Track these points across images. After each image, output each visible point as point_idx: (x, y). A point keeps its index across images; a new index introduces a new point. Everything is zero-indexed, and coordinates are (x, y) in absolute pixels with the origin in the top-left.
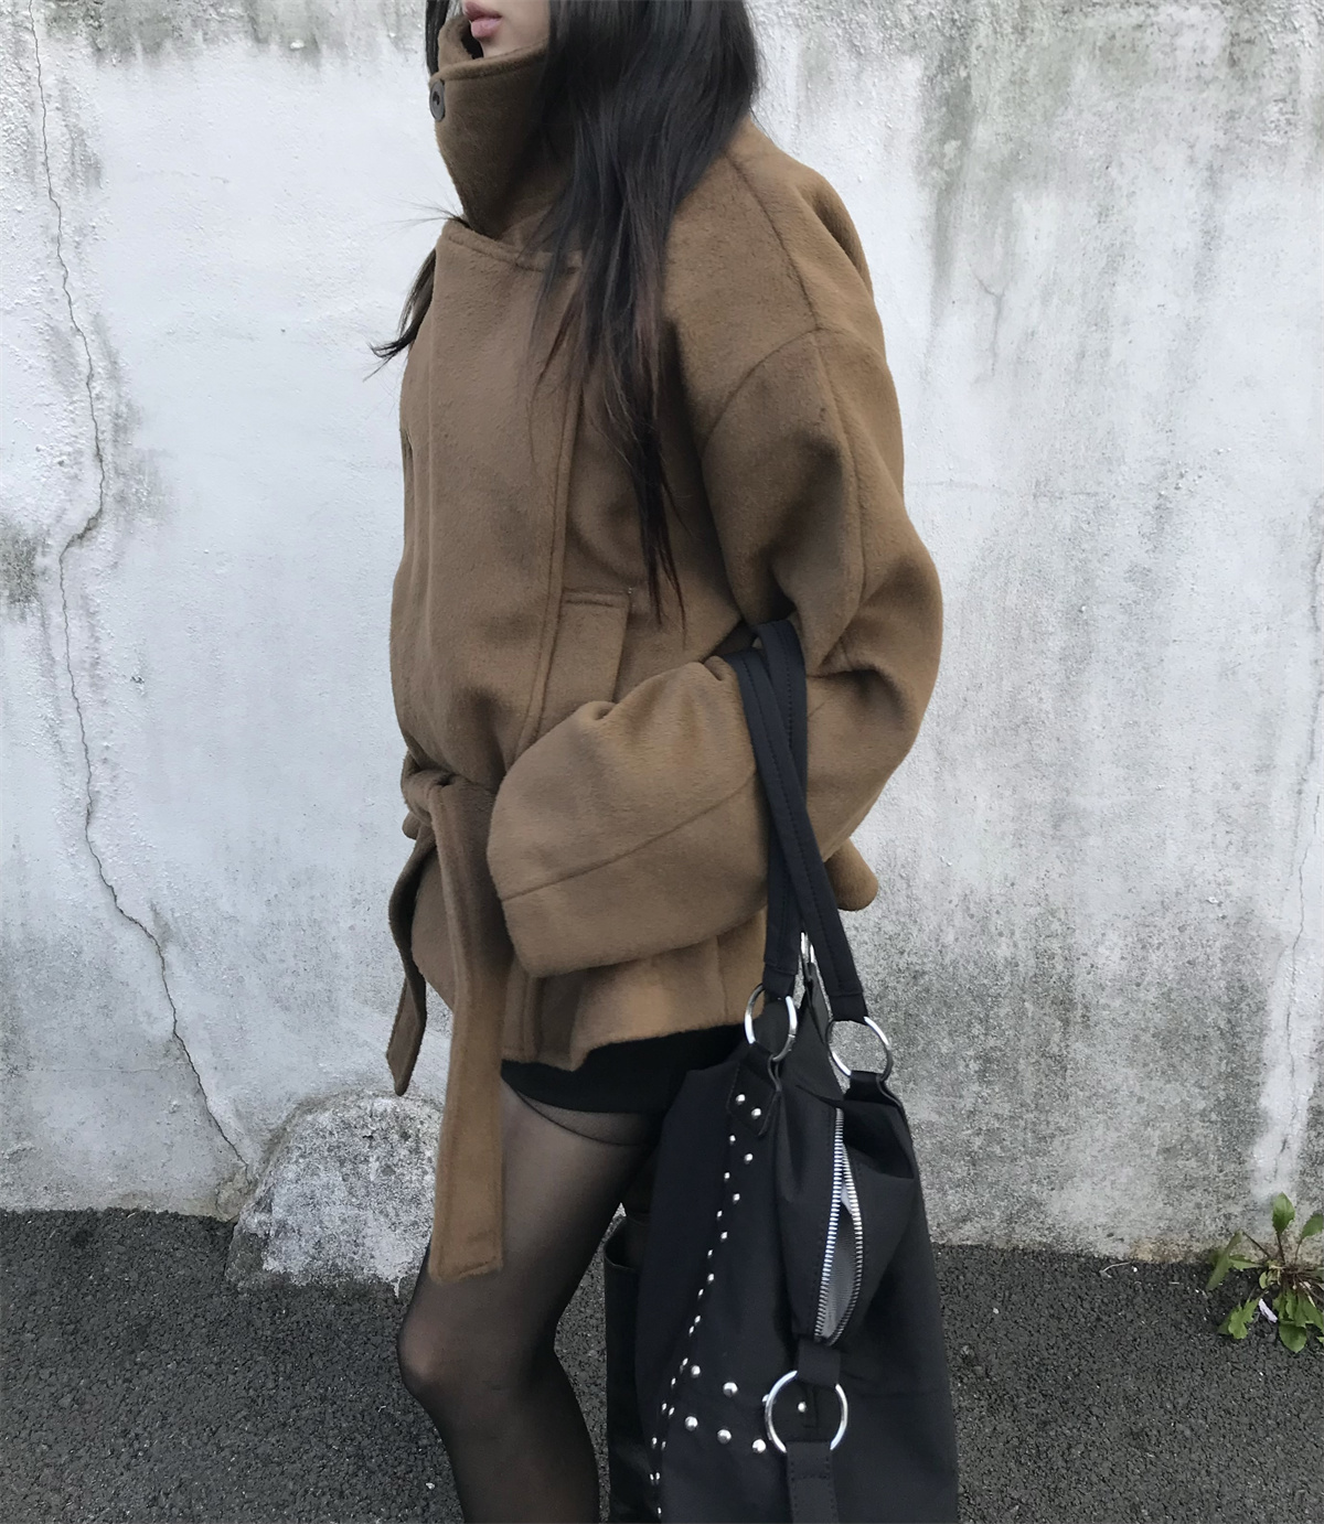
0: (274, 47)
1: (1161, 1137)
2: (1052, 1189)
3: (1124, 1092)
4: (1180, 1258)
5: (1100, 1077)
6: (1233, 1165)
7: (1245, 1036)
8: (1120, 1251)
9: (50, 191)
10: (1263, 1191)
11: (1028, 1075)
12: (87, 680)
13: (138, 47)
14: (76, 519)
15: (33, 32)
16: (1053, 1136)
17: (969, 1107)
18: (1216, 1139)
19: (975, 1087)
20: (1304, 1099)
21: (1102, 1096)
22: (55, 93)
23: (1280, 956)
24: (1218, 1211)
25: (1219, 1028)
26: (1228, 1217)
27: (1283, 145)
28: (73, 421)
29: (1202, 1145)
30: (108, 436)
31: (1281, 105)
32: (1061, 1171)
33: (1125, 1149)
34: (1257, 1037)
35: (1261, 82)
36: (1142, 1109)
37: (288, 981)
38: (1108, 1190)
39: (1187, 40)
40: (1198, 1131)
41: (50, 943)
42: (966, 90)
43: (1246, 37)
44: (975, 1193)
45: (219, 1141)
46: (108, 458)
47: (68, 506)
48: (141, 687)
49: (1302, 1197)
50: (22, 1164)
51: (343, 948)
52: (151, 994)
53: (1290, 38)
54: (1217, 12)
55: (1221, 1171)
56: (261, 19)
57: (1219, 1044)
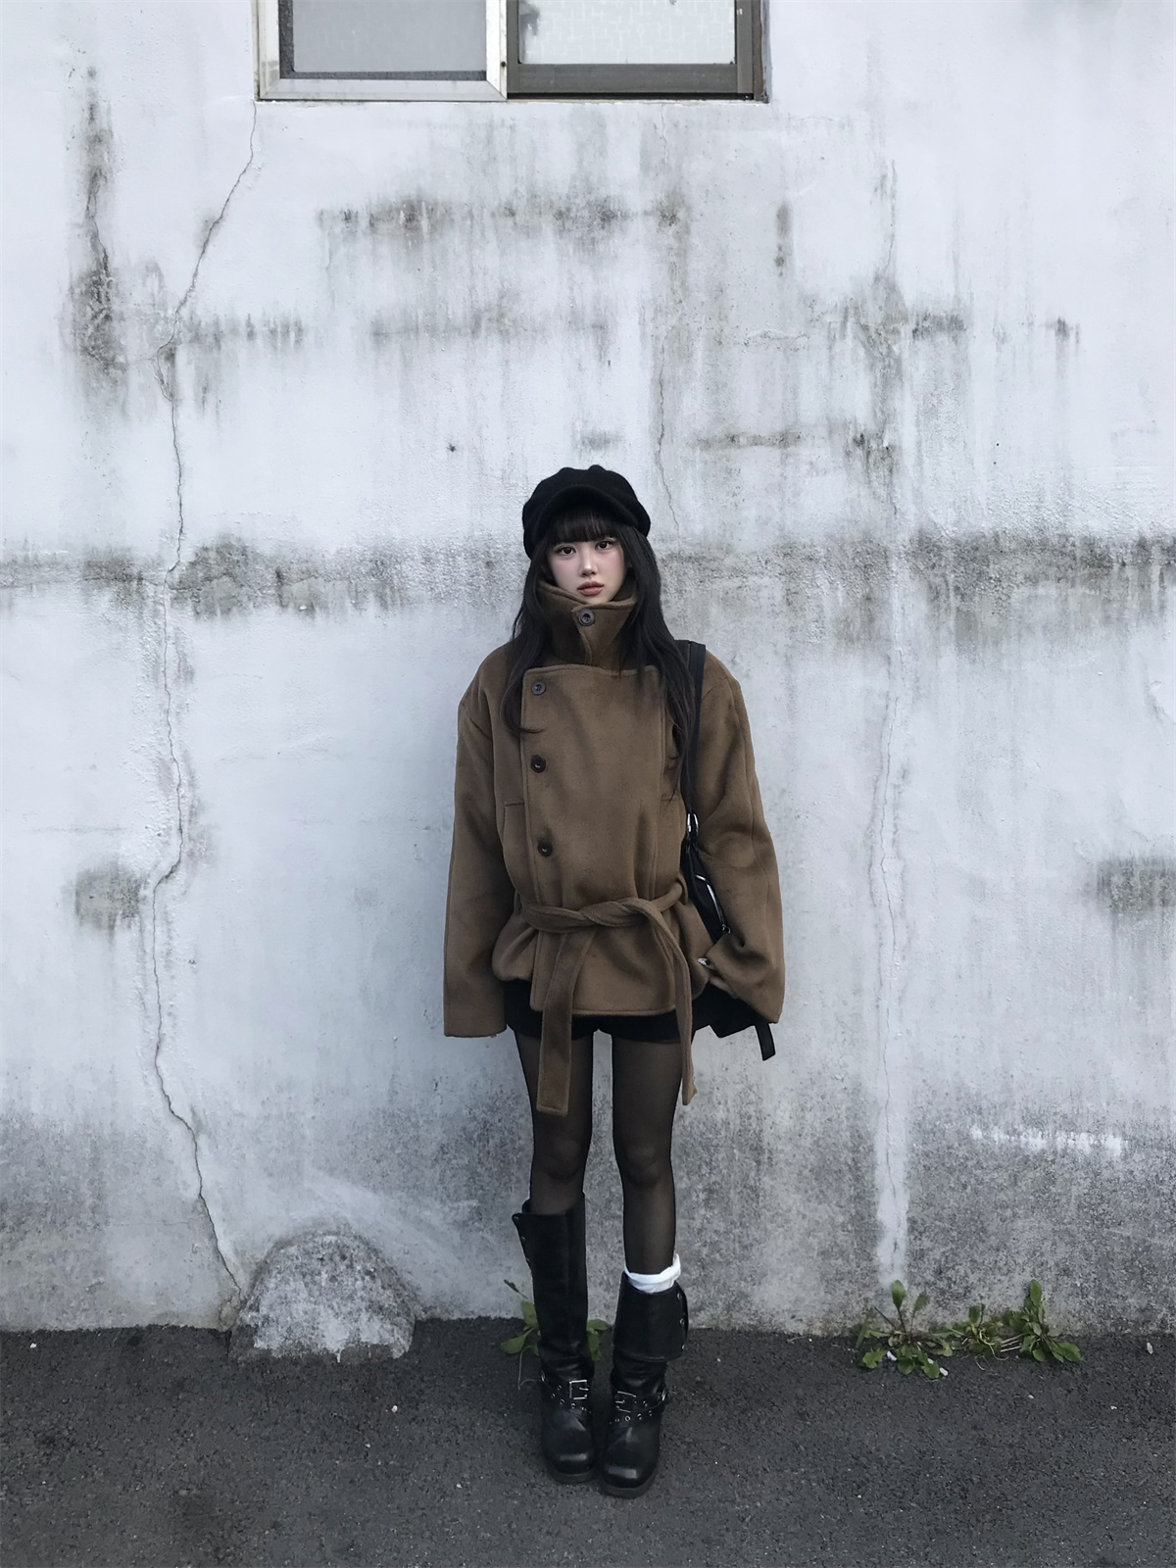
0: (290, 609)
1: (819, 1243)
2: (754, 1285)
3: (794, 1212)
4: (840, 1333)
5: (779, 1201)
6: (865, 1262)
7: (864, 1170)
8: (801, 1328)
9: (166, 686)
10: (886, 1281)
11: (736, 1201)
12: (163, 963)
13: (218, 612)
14: (165, 868)
15: (164, 605)
16: (751, 1245)
17: (699, 1226)
18: (853, 1243)
19: (703, 1212)
20: (904, 1212)
21: (781, 1215)
22: (172, 635)
23: (879, 1113)
24: (860, 1296)
25: (848, 1165)
26: (866, 1300)
27: (820, 644)
28: (168, 810)
29: (845, 1249)
30: (186, 818)
31: (816, 624)
32: (759, 1271)
33: (797, 1254)
34: (870, 1170)
35: (805, 613)
36: (805, 1223)
37: (273, 1155)
38: (789, 1284)
39: (765, 593)
40: (842, 1238)
41: (127, 1135)
43: (794, 590)
44: (705, 1289)
45: (224, 1273)
46: (185, 830)
47: (161, 859)
48: (194, 966)
49: (911, 1283)
50: (97, 1293)
51: (308, 1132)
52: (187, 1167)
53: (816, 591)
54: (777, 579)
55: (858, 1267)
56: (284, 596)
57: (849, 1176)
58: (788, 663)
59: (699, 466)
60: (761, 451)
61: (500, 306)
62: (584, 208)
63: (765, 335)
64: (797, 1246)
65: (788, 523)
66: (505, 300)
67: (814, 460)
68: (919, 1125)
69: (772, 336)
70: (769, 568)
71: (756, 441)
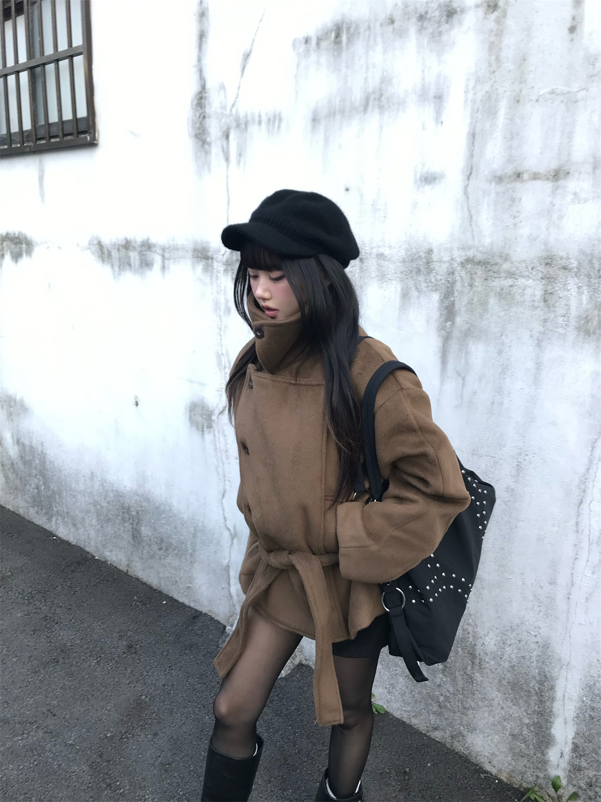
1: (511, 728)
2: (468, 732)
3: (496, 702)
4: (517, 786)
5: (487, 691)
6: (540, 754)
7: (546, 698)
8: (494, 771)
9: (220, 316)
10: (551, 772)
11: (459, 679)
14: (221, 408)
15: (220, 273)
16: (469, 709)
18: (533, 739)
19: (441, 675)
20: (570, 737)
21: (487, 700)
22: (223, 289)
23: (561, 668)
24: (534, 772)
25: (535, 690)
26: (538, 777)
27: (564, 333)
29: (527, 740)
31: (563, 318)
32: (472, 725)
33: (496, 727)
34: (550, 700)
35: (556, 309)
36: (503, 712)
38: (489, 742)
39: (528, 292)
40: (525, 732)
42: (453, 304)
43: (550, 291)
44: (440, 720)
47: (219, 403)
49: (570, 781)
50: (189, 591)
53: (566, 293)
54: (539, 282)
55: (535, 755)
57: (534, 698)
58: (539, 344)
59: (493, 196)
60: (538, 184)
61: (380, 89)
62: (436, 9)
63: (552, 92)
64: (497, 723)
65: (551, 240)
66: (384, 84)
67: (578, 191)
68: (590, 687)
69: (558, 92)
70: (534, 273)
71: (536, 177)
